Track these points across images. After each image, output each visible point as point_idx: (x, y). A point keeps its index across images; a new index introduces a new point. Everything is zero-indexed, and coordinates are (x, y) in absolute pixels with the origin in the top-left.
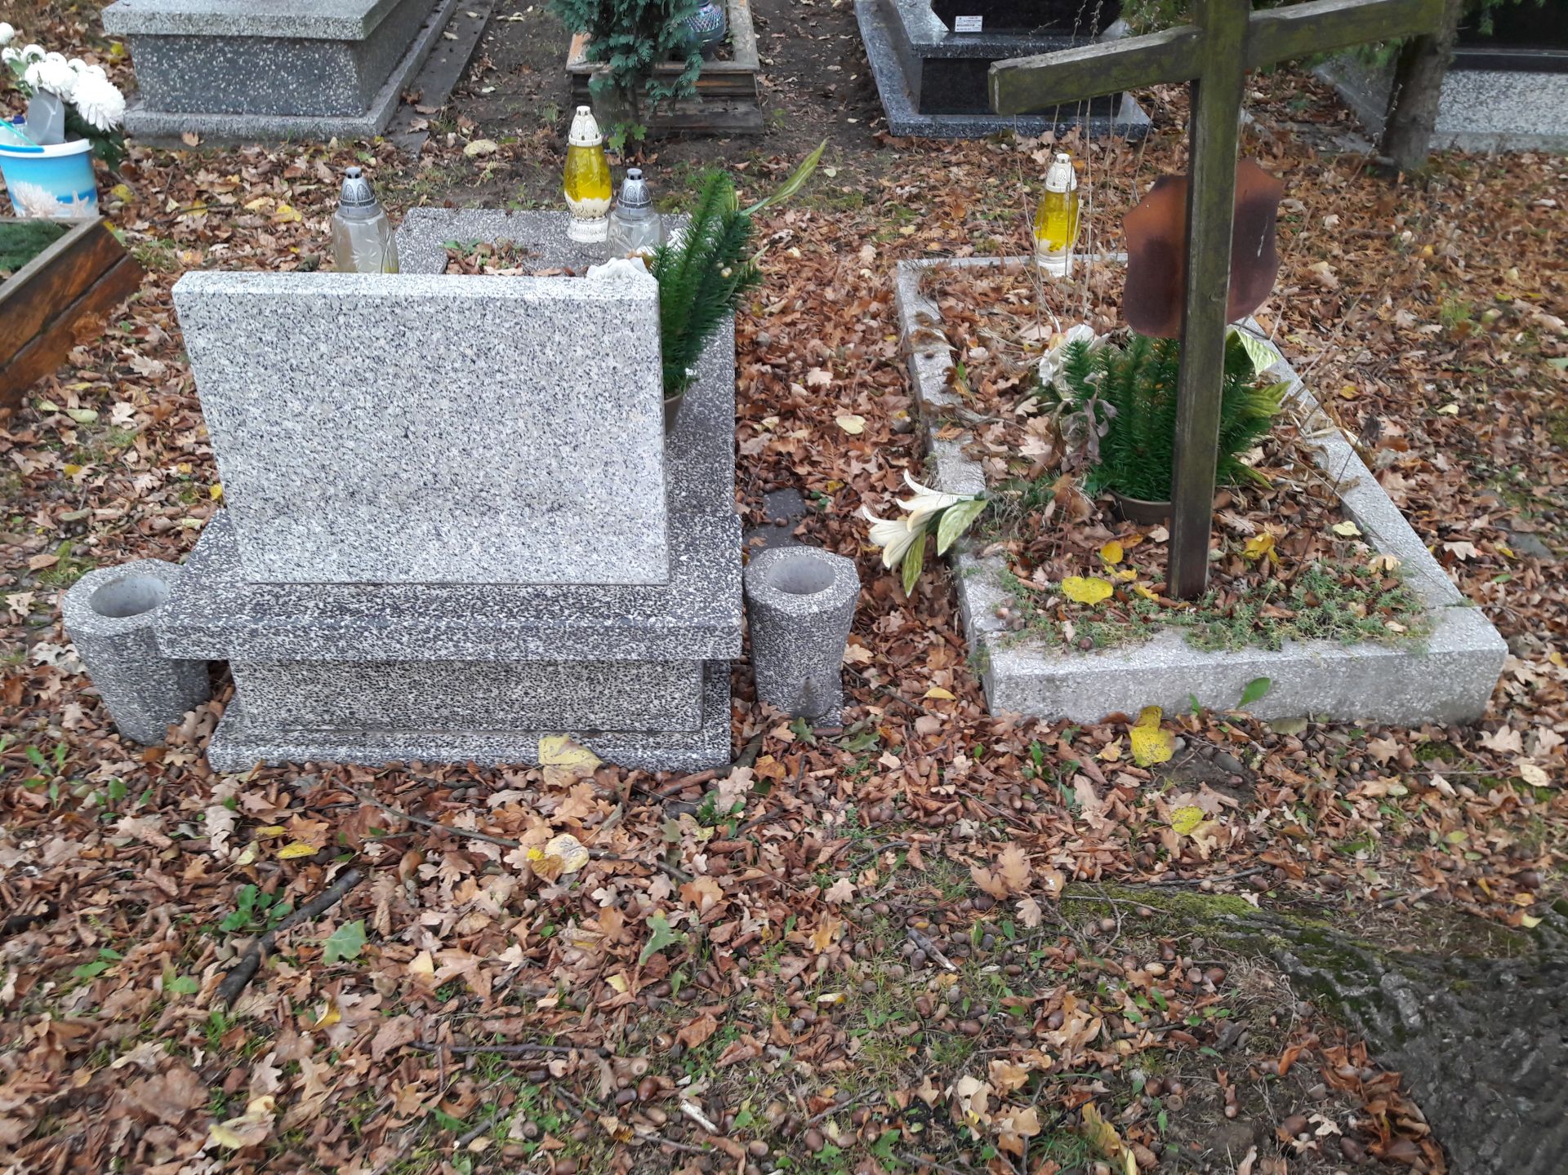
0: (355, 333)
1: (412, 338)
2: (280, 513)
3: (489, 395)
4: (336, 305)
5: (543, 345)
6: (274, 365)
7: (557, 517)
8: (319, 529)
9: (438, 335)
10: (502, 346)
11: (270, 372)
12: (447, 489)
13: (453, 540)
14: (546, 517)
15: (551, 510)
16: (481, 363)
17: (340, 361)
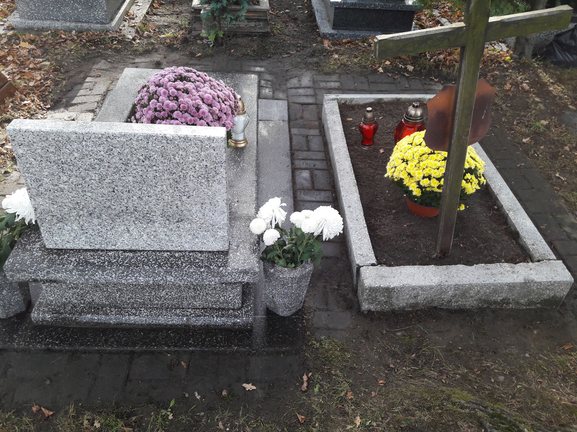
0: (90, 149)
1: (116, 151)
2: (59, 221)
3: (151, 175)
4: (81, 137)
5: (174, 155)
6: (54, 162)
7: (180, 224)
8: (76, 228)
9: (128, 150)
10: (156, 155)
11: (53, 164)
12: (132, 213)
13: (135, 233)
14: (176, 224)
15: (178, 222)
16: (147, 162)
17: (84, 160)
